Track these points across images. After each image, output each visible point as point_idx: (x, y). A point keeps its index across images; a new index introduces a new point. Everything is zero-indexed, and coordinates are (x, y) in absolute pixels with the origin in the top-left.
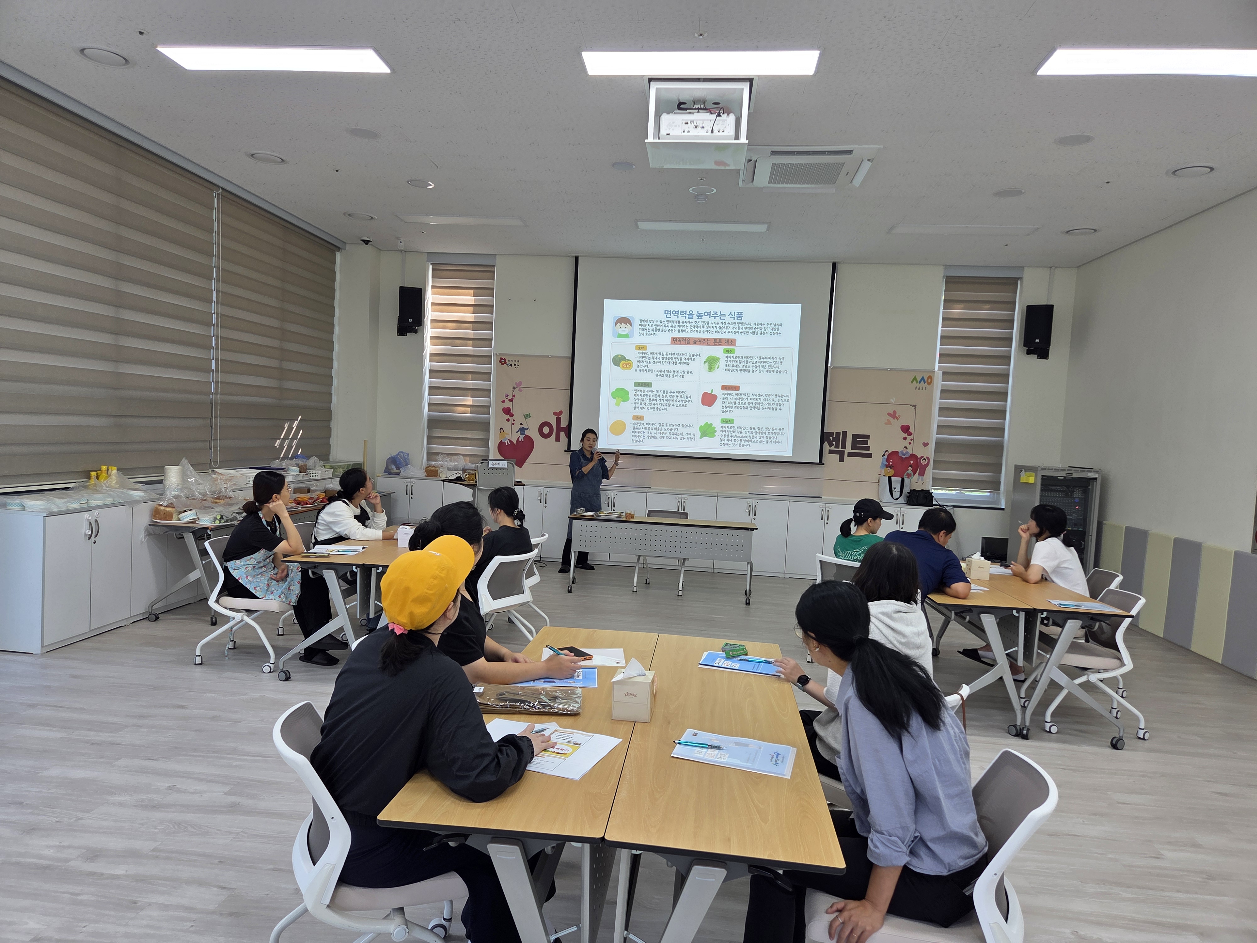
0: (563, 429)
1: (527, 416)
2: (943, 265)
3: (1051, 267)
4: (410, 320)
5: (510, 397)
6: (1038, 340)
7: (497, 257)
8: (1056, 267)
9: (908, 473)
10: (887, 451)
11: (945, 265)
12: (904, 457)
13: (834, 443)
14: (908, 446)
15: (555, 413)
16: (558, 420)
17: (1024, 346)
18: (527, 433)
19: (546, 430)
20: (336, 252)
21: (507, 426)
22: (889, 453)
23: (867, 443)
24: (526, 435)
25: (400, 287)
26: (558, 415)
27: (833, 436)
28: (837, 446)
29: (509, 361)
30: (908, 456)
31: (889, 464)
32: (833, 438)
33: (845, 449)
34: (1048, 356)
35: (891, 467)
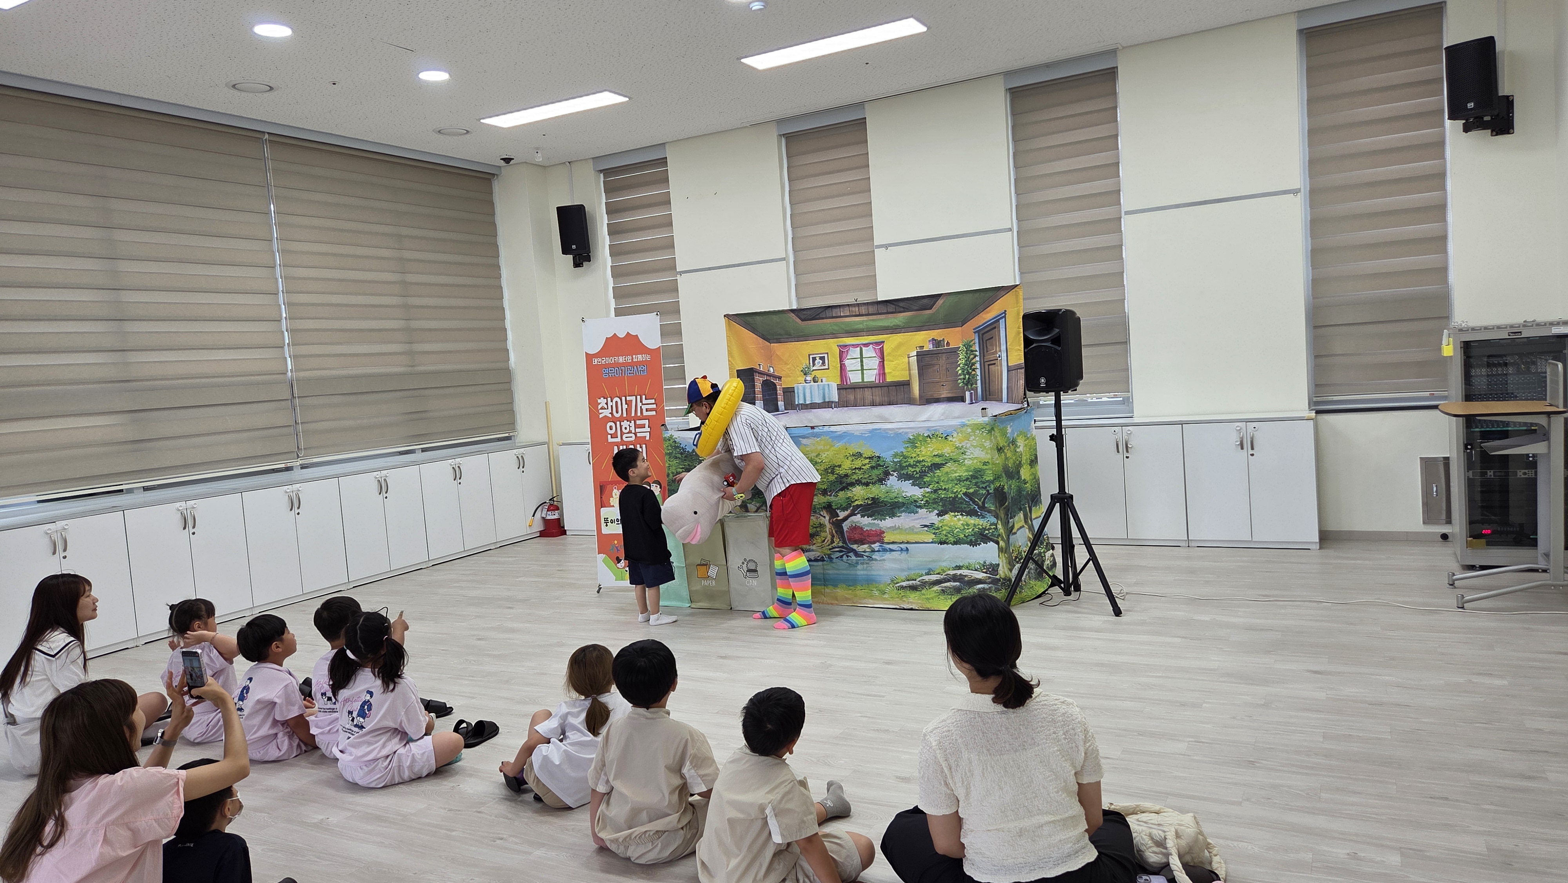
2: (1295, 12)
4: (574, 247)
6: (1472, 104)
7: (667, 146)
11: (1299, 12)
17: (1453, 119)
20: (491, 180)
25: (557, 208)
34: (1513, 128)
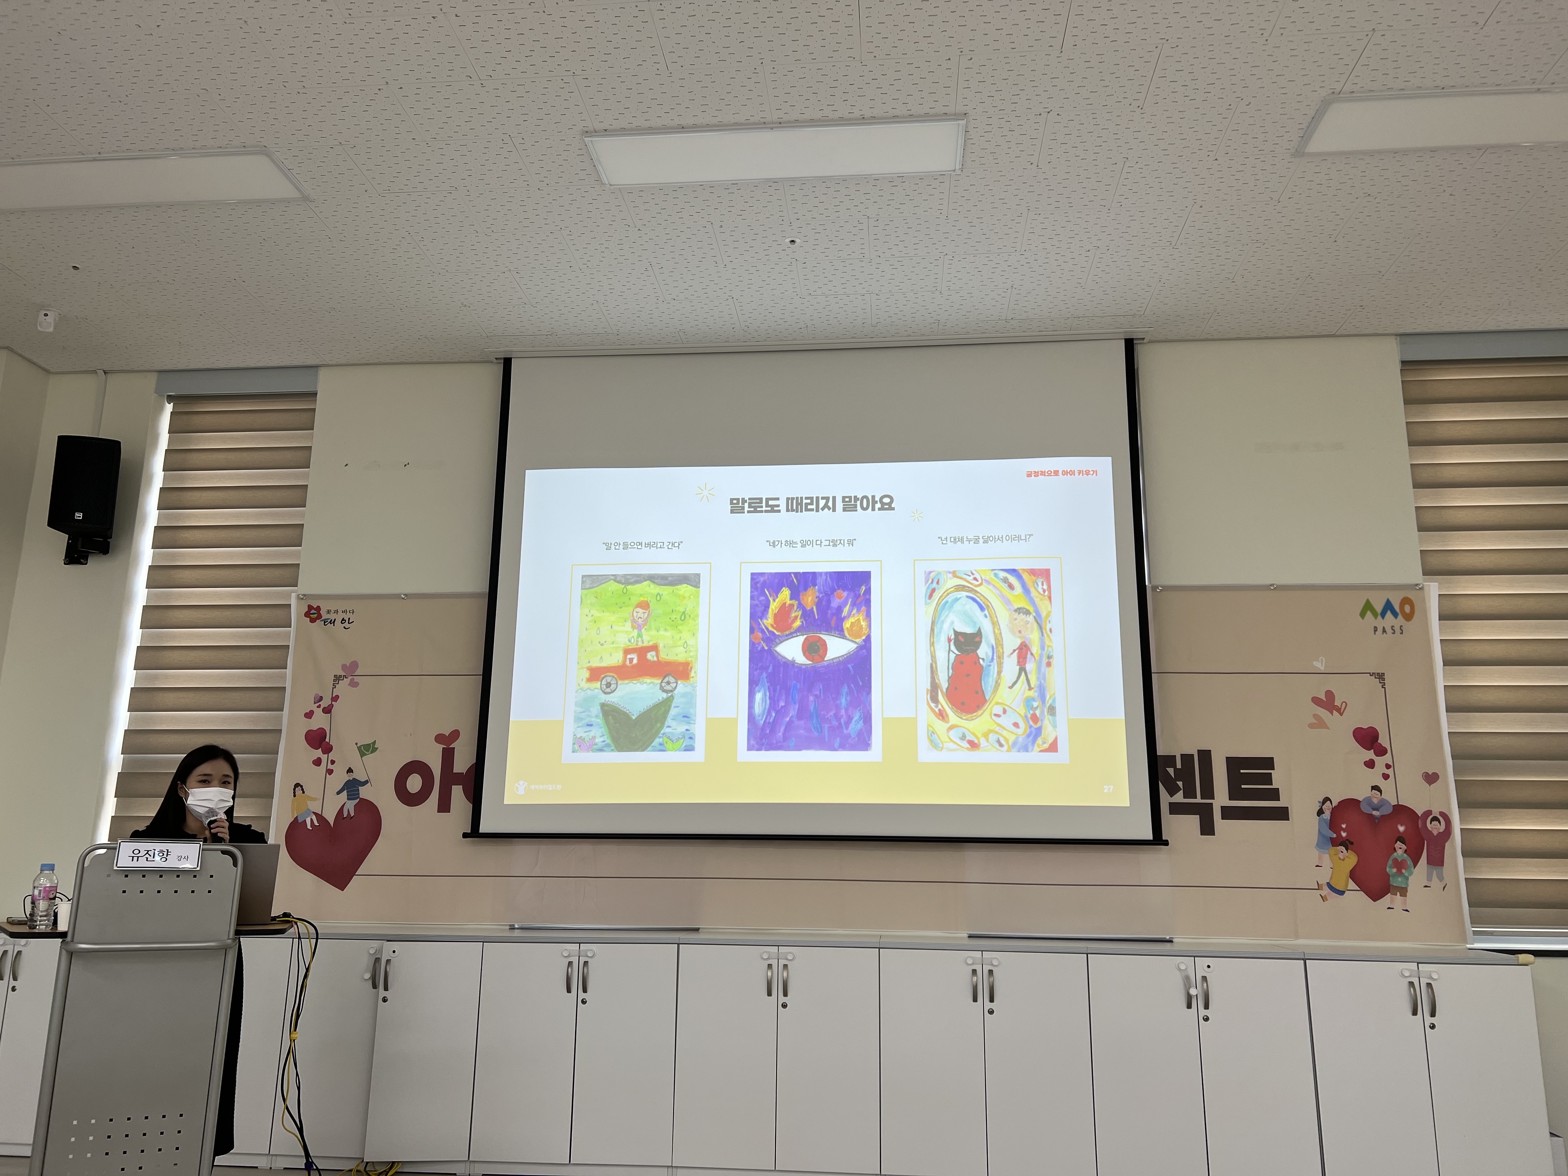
0: (458, 779)
1: (367, 749)
2: (1396, 335)
4: (79, 516)
5: (325, 703)
9: (1395, 860)
10: (1327, 799)
11: (1401, 335)
12: (1375, 813)
13: (1180, 784)
14: (1381, 783)
15: (439, 738)
16: (448, 756)
18: (365, 793)
19: (414, 783)
21: (313, 778)
22: (1335, 804)
23: (1268, 779)
24: (361, 799)
25: (59, 437)
26: (447, 741)
27: (1174, 765)
28: (1190, 792)
29: (329, 612)
30: (1387, 811)
31: (1339, 835)
32: (1176, 770)
33: (1213, 798)
35: (1346, 844)
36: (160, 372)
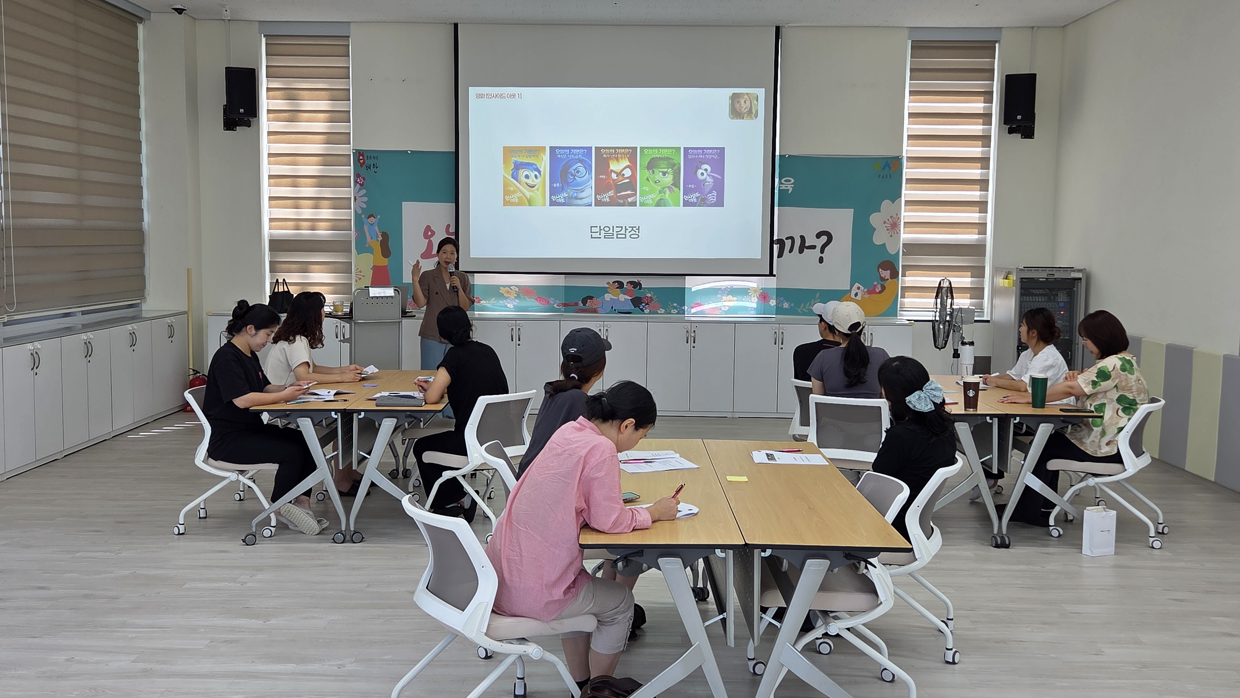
2: (910, 28)
3: (1033, 27)
4: (242, 111)
6: (1020, 117)
7: (352, 25)
8: (1039, 27)
11: (913, 28)
17: (1005, 124)
20: (138, 24)
25: (226, 68)
34: (1033, 135)
36: (260, 21)
